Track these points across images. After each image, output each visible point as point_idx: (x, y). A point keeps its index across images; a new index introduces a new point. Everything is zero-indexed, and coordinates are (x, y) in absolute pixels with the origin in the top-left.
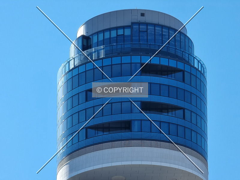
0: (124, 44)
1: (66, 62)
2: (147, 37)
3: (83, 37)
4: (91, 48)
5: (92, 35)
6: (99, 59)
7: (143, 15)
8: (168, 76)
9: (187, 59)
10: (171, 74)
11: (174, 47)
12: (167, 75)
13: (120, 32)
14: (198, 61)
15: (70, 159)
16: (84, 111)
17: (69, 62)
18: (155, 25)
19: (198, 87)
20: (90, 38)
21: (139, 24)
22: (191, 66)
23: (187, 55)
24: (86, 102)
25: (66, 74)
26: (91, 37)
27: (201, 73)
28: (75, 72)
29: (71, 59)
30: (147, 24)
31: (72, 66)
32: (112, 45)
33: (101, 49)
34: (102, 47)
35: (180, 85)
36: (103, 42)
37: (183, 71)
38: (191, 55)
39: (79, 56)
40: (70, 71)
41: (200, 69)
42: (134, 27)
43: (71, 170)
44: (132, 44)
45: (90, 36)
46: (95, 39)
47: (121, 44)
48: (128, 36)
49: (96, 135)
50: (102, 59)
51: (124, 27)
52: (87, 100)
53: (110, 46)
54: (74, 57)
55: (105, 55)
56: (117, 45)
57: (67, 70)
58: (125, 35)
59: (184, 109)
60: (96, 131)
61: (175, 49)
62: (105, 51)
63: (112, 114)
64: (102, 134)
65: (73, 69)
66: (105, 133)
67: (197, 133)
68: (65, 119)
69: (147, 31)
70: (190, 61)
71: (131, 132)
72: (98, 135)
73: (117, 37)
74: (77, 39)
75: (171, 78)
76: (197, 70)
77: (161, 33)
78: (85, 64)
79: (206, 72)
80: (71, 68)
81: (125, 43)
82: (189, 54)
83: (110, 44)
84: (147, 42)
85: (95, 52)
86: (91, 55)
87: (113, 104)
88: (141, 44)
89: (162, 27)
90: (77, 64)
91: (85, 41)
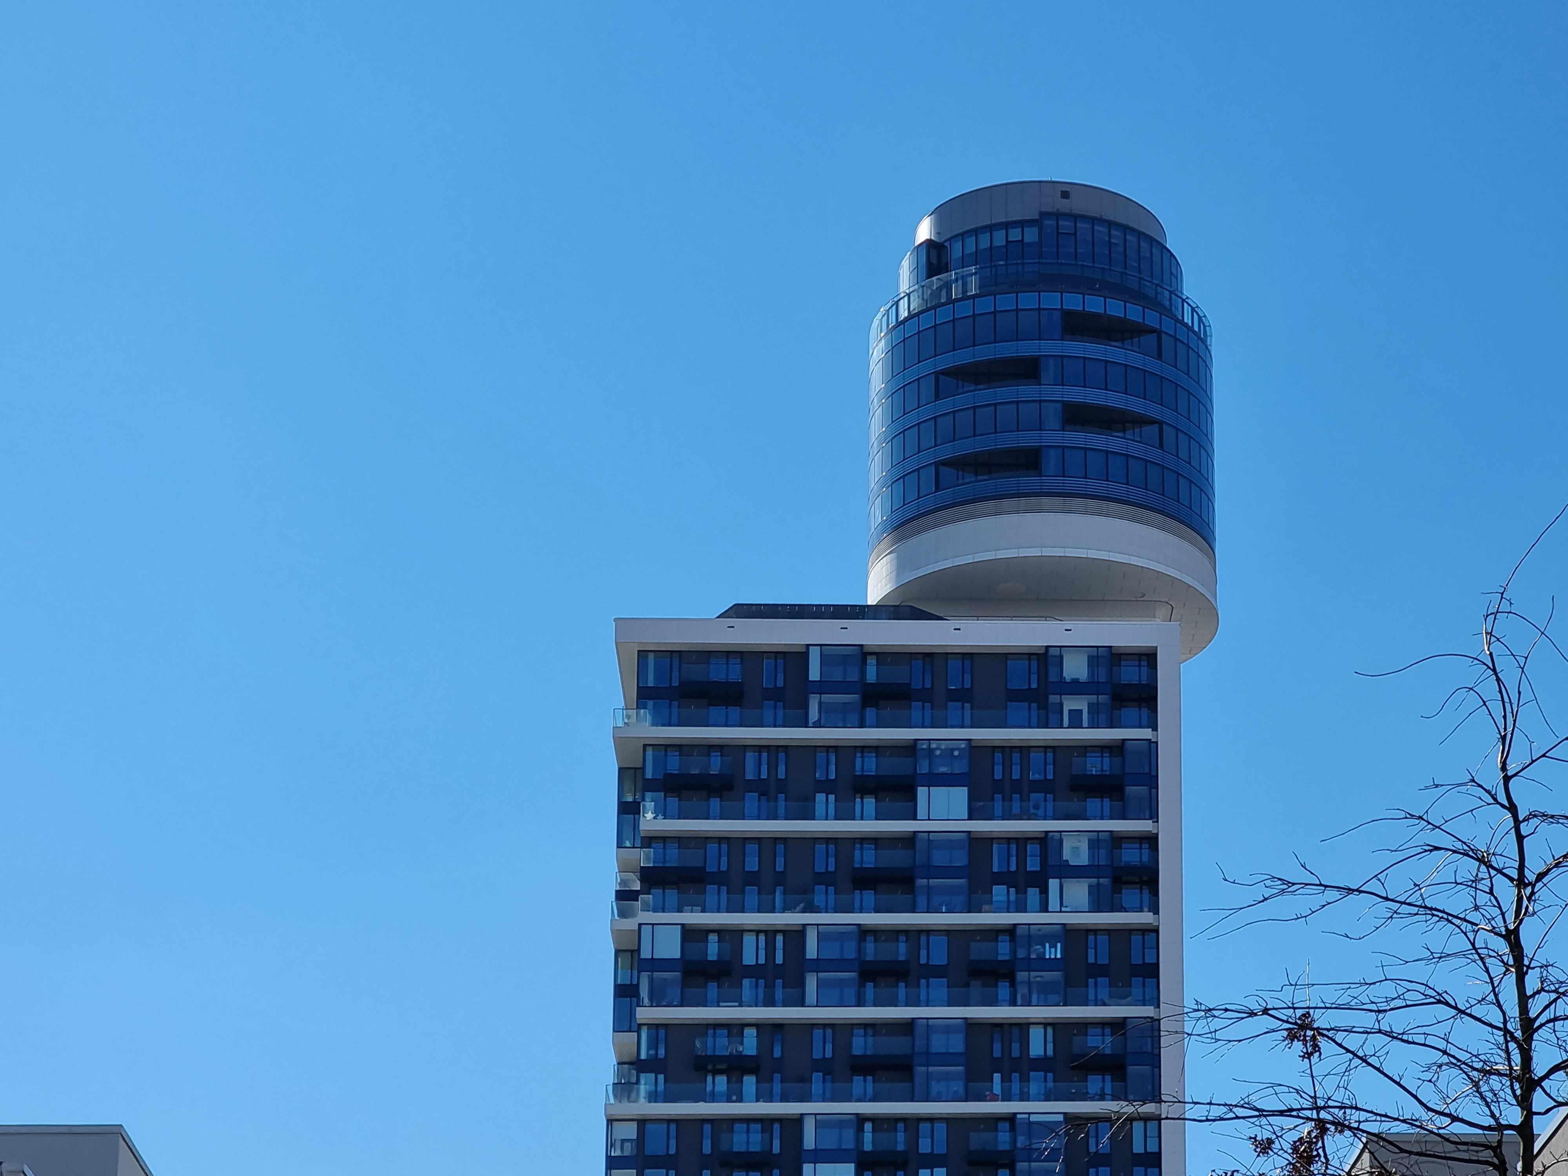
0: (1023, 264)
1: (890, 305)
2: (1076, 249)
3: (929, 243)
4: (947, 272)
5: (950, 239)
6: (965, 298)
7: (1065, 195)
8: (1123, 343)
9: (1167, 303)
10: (1132, 338)
11: (1137, 275)
12: (1122, 340)
13: (1015, 235)
14: (1193, 310)
15: (898, 540)
16: (933, 422)
17: (897, 303)
18: (1094, 221)
19: (1192, 373)
20: (947, 247)
21: (1058, 216)
22: (1177, 320)
23: (1167, 294)
24: (935, 401)
25: (890, 331)
26: (947, 244)
27: (1199, 338)
28: (912, 329)
29: (902, 295)
30: (1075, 218)
31: (904, 314)
32: (995, 266)
33: (971, 275)
34: (973, 269)
35: (1152, 364)
36: (976, 258)
37: (1158, 333)
38: (1175, 293)
39: (921, 290)
40: (899, 324)
41: (1196, 328)
42: (1047, 222)
43: (900, 567)
44: (1042, 263)
45: (946, 241)
46: (956, 251)
47: (1017, 264)
48: (1030, 244)
49: (961, 482)
50: (973, 297)
51: (1022, 224)
52: (937, 397)
53: (991, 267)
54: (907, 291)
55: (980, 288)
56: (1006, 265)
57: (893, 323)
58: (1026, 243)
59: (1160, 423)
60: (960, 473)
61: (1140, 278)
62: (980, 279)
63: (996, 432)
64: (973, 479)
65: (906, 319)
66: (980, 478)
67: (1191, 482)
68: (887, 441)
69: (1075, 234)
70: (1173, 308)
71: (1041, 476)
72: (966, 481)
73: (1006, 246)
74: (915, 248)
75: (1130, 348)
76: (1190, 329)
77: (1107, 239)
78: (934, 308)
79: (1211, 336)
80: (901, 318)
81: (1025, 261)
82: (1171, 292)
83: (991, 261)
84: (1076, 259)
85: (957, 280)
86: (947, 286)
87: (998, 407)
88: (1062, 263)
89: (1110, 224)
90: (914, 309)
91: (933, 252)
